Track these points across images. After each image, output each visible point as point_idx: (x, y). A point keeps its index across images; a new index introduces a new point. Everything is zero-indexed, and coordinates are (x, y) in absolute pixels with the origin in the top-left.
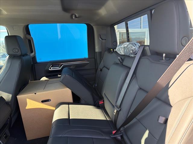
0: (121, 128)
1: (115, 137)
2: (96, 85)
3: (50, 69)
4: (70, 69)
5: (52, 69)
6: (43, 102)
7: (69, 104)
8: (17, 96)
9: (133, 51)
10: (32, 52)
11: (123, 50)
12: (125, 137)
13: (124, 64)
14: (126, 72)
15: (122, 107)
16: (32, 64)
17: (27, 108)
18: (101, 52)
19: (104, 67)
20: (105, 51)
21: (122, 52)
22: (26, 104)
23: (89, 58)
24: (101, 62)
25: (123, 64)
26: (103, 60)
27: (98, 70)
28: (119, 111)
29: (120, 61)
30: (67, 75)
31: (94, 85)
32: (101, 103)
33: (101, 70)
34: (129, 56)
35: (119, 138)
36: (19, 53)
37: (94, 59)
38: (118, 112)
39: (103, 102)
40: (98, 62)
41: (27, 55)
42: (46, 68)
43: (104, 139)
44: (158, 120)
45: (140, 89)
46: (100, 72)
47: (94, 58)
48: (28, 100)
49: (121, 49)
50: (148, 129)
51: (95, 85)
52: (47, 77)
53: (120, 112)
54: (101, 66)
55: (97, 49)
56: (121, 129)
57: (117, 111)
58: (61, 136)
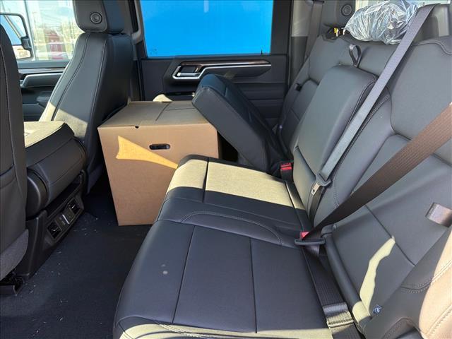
0: (324, 228)
1: (304, 246)
2: (281, 127)
3: (176, 76)
4: (222, 79)
5: (179, 76)
6: (153, 147)
7: (208, 159)
8: (98, 128)
9: (395, 24)
10: (136, 29)
11: (366, 25)
12: (330, 251)
13: (363, 65)
14: (365, 85)
15: (336, 178)
16: (135, 59)
17: (118, 157)
18: (307, 38)
19: (310, 79)
20: (318, 36)
21: (363, 33)
22: (117, 149)
23: (272, 54)
24: (302, 65)
25: (361, 66)
26: (307, 61)
27: (291, 88)
28: (326, 187)
29: (353, 58)
30: (209, 90)
31: (276, 127)
32: (285, 168)
33: (299, 88)
34: (381, 43)
35: (316, 249)
36: (103, 26)
37: (284, 57)
38: (322, 190)
39: (291, 168)
40: (295, 65)
41: (123, 34)
42: (167, 74)
43: (276, 245)
44: (428, 214)
45: (396, 133)
46: (297, 92)
47: (287, 55)
48: (121, 140)
49: (361, 23)
50: (393, 237)
51: (279, 126)
52: (167, 95)
53: (328, 190)
54: (300, 78)
55: (297, 31)
56: (324, 230)
57: (321, 187)
58: (179, 221)
